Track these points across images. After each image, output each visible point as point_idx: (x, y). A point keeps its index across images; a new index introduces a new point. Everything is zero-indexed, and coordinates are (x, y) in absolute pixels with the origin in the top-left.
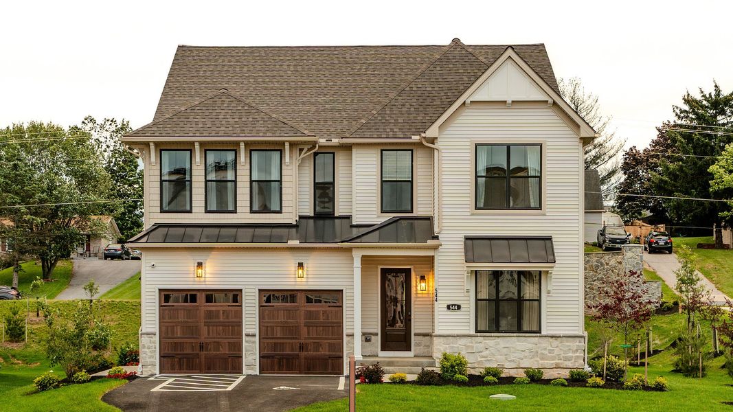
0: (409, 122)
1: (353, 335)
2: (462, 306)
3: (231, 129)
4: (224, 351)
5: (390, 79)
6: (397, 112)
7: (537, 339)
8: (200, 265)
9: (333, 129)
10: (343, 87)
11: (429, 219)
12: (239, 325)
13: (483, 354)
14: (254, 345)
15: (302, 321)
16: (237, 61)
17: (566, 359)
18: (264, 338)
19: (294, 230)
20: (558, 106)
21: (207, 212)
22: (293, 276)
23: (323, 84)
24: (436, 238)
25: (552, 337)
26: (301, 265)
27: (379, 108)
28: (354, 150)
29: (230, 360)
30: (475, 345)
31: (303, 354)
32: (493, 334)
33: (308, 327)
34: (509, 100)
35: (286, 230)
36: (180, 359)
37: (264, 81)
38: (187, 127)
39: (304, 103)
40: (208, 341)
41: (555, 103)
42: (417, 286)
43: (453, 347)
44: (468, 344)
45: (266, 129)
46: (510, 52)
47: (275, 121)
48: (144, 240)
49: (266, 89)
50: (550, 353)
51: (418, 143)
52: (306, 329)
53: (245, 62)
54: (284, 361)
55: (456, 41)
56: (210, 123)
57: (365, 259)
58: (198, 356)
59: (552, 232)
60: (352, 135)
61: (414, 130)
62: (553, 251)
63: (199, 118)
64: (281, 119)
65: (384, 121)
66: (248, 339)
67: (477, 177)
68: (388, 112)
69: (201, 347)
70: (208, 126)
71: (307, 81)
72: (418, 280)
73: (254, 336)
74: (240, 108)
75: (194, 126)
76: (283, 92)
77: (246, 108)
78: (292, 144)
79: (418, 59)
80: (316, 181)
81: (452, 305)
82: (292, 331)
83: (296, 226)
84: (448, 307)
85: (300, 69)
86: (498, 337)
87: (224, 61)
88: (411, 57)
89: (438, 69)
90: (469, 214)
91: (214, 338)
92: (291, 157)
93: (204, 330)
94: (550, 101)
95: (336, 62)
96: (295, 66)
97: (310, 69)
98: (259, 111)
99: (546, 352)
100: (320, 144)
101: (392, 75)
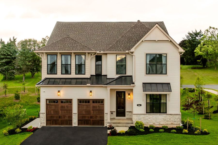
0: (125, 46)
1: (107, 114)
2: (142, 105)
3: (69, 48)
4: (67, 118)
5: (119, 32)
6: (121, 43)
7: (165, 115)
8: (59, 91)
9: (101, 48)
10: (105, 35)
11: (131, 76)
12: (71, 110)
13: (148, 120)
14: (76, 117)
15: (91, 109)
16: (74, 26)
17: (175, 121)
18: (79, 114)
19: (89, 80)
20: (172, 42)
21: (62, 74)
22: (88, 95)
23: (99, 33)
24: (134, 83)
25: (170, 114)
26: (91, 92)
27: (116, 41)
28: (108, 55)
29: (68, 121)
30: (146, 117)
31: (92, 119)
32: (151, 114)
33: (93, 111)
34: (157, 40)
35: (86, 80)
36: (53, 121)
37: (81, 33)
38: (55, 48)
39: (93, 40)
40: (62, 115)
41: (171, 41)
42: (127, 97)
43: (139, 118)
44: (144, 117)
45: (80, 48)
46: (157, 25)
47: (83, 46)
48: (41, 84)
49: (82, 35)
50: (169, 120)
51: (128, 53)
52: (92, 111)
53: (76, 27)
54: (86, 121)
55: (139, 21)
56: (63, 46)
57: (111, 90)
58: (58, 120)
59: (170, 81)
60: (107, 50)
61: (126, 49)
62: (171, 88)
63: (59, 45)
64: (85, 45)
65: (117, 46)
66: (74, 115)
67: (146, 64)
68: (118, 43)
69: (59, 117)
70: (62, 47)
71: (94, 33)
72: (128, 95)
73: (76, 114)
74: (73, 42)
75: (58, 47)
76: (86, 36)
77: (74, 42)
78: (88, 53)
79: (127, 26)
80: (96, 64)
81: (139, 104)
82: (88, 112)
83: (90, 79)
84: (138, 105)
85: (92, 29)
86: (153, 114)
87: (70, 26)
88: (125, 25)
89: (134, 29)
90: (144, 76)
91: (63, 114)
92: (88, 57)
93: (60, 112)
94: (170, 40)
95: (103, 27)
96: (91, 28)
97: (95, 29)
98: (78, 43)
99: (168, 119)
100: (97, 53)
101: (120, 31)
